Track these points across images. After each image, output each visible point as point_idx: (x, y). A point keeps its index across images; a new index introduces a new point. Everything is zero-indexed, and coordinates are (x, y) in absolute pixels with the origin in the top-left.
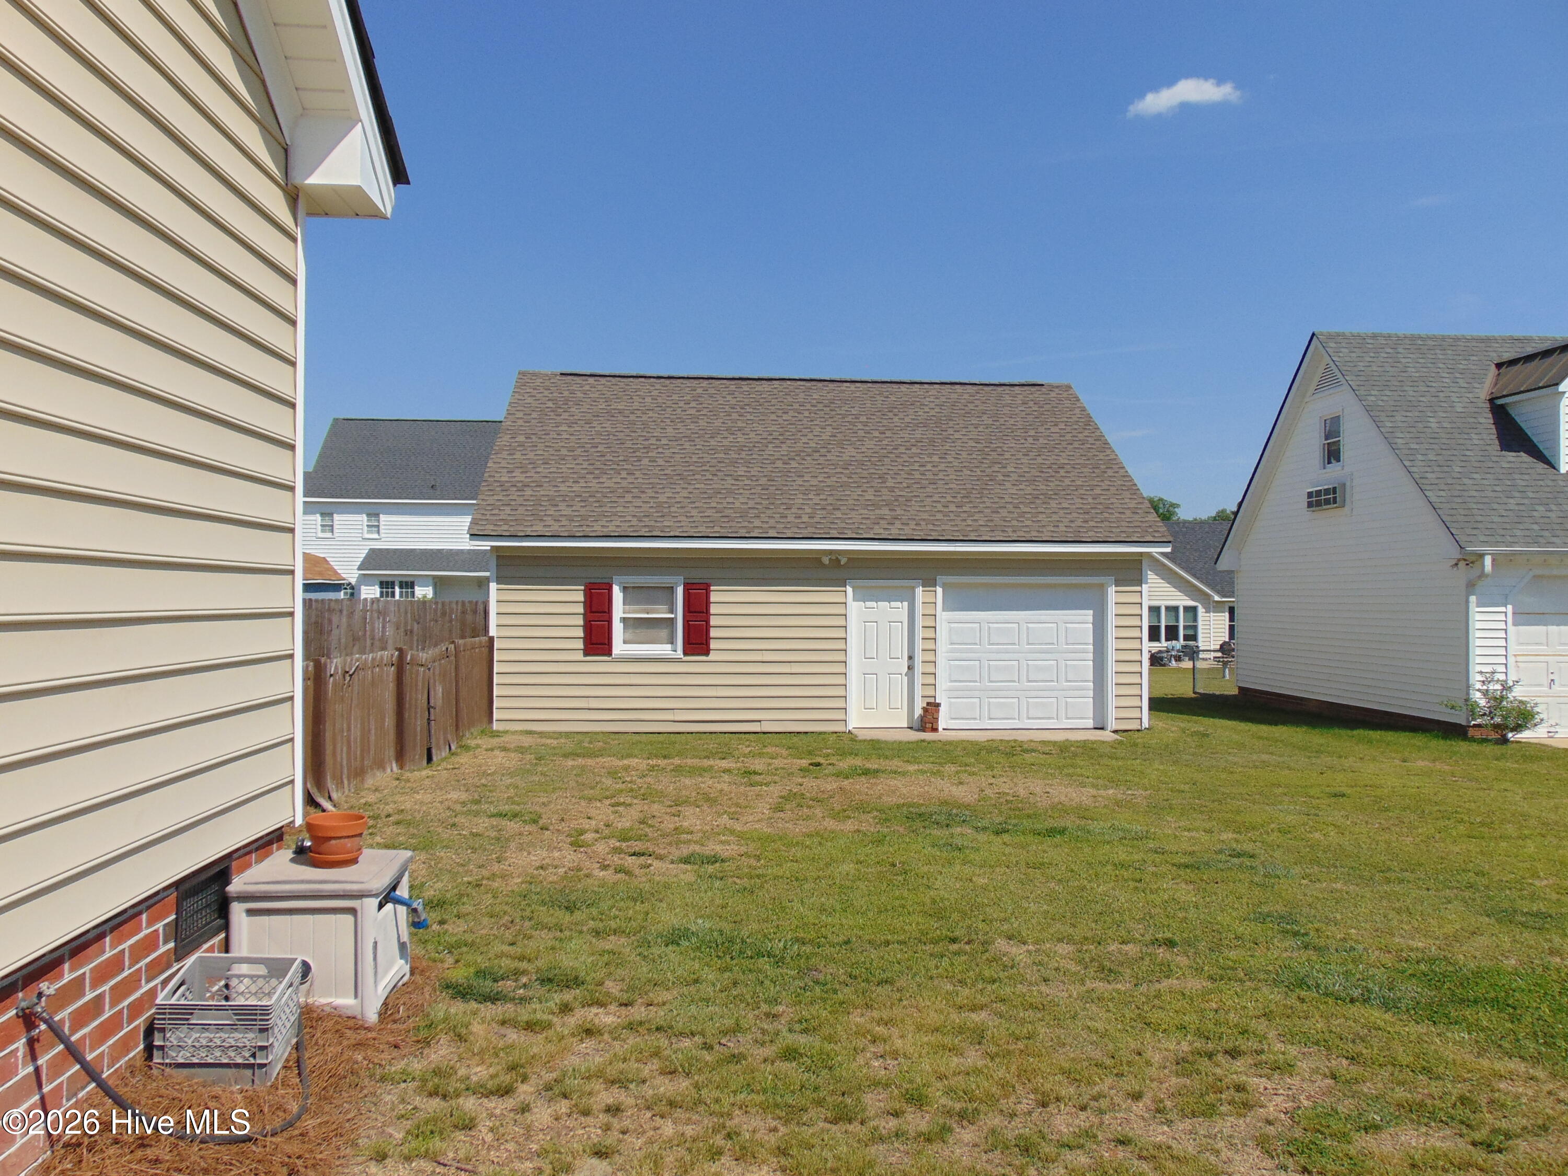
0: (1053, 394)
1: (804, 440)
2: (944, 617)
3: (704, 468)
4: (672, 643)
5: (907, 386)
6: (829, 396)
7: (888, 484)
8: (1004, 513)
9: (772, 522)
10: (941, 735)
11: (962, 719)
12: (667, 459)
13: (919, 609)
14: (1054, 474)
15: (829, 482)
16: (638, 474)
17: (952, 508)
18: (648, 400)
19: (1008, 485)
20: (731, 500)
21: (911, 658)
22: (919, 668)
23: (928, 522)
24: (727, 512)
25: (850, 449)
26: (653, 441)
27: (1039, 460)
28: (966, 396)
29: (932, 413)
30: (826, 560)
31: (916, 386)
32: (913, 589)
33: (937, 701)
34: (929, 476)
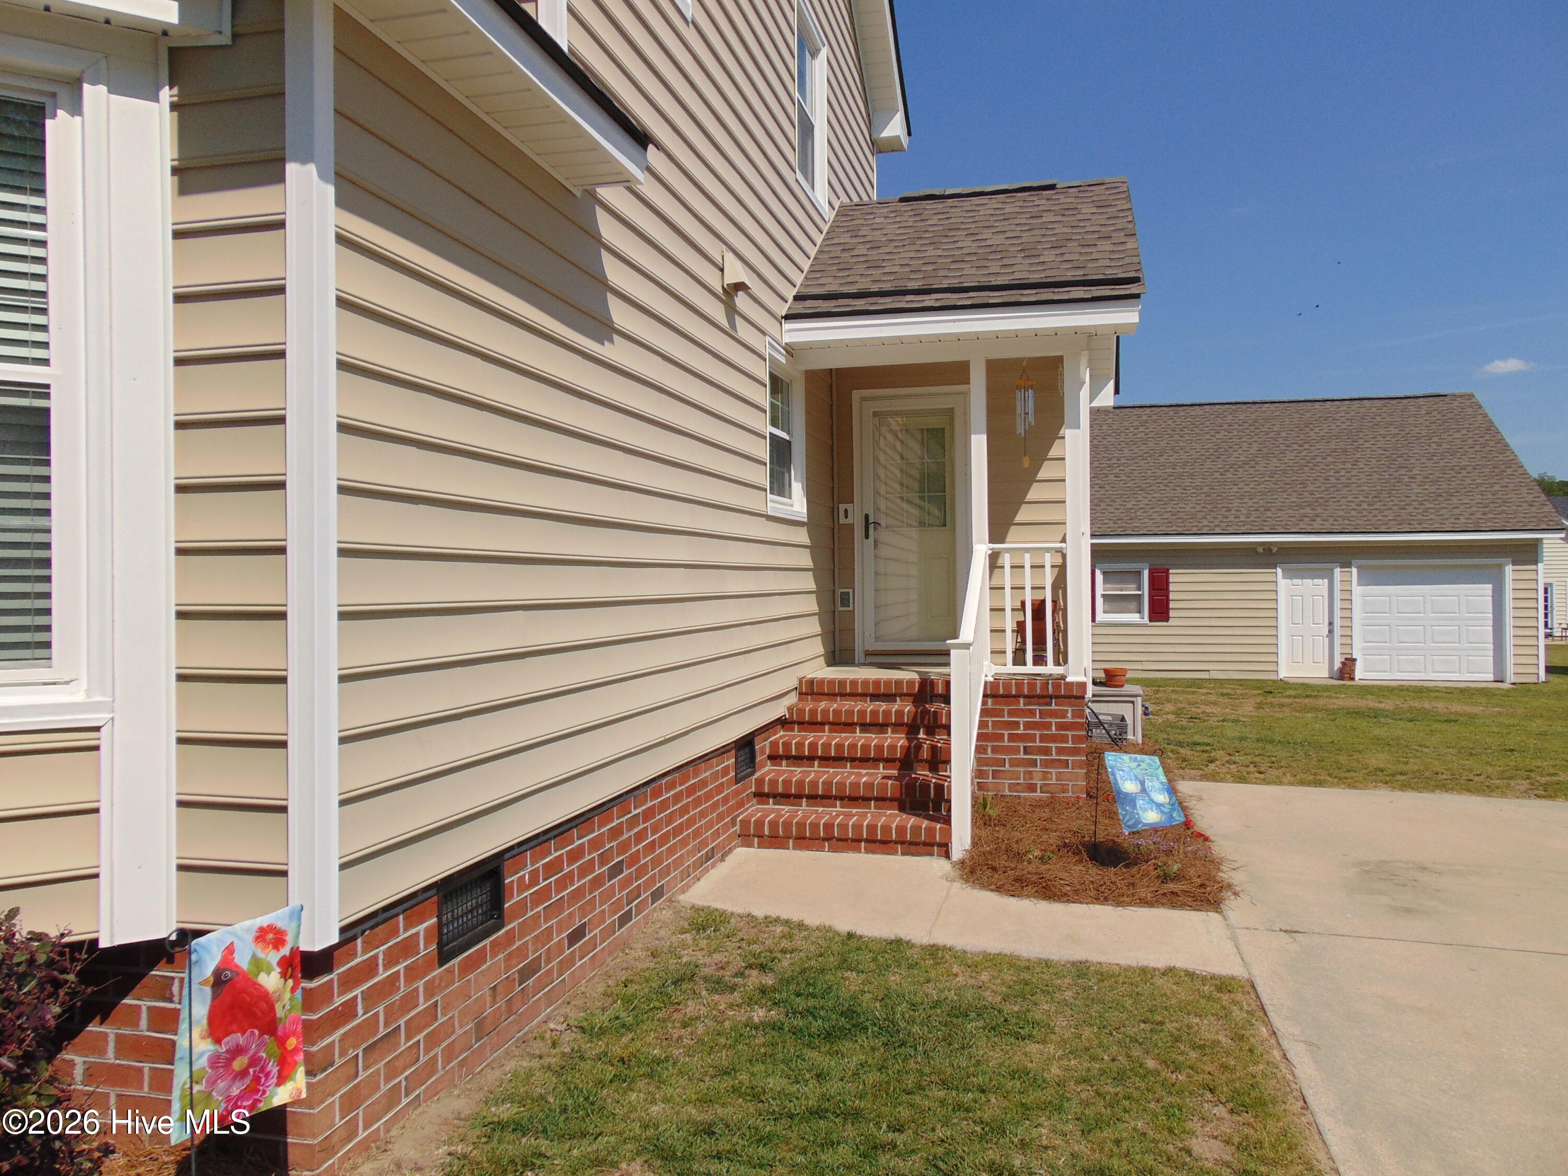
0: (1456, 404)
1: (1236, 455)
2: (1357, 590)
3: (1157, 481)
4: (1140, 612)
5: (1320, 403)
6: (1253, 416)
7: (1308, 489)
8: (1410, 509)
9: (1217, 522)
10: (1357, 681)
11: (1377, 671)
12: (1127, 475)
13: (1337, 586)
14: (1455, 475)
15: (1259, 488)
16: (1107, 487)
17: (1365, 506)
18: (1105, 427)
19: (1414, 486)
20: (1183, 505)
21: (1331, 624)
22: (1337, 631)
23: (1344, 518)
24: (1181, 515)
25: (1275, 460)
26: (1114, 461)
27: (1442, 463)
28: (1374, 410)
29: (1344, 426)
30: (1260, 550)
31: (1328, 403)
32: (1332, 570)
33: (1354, 657)
34: (1344, 480)
